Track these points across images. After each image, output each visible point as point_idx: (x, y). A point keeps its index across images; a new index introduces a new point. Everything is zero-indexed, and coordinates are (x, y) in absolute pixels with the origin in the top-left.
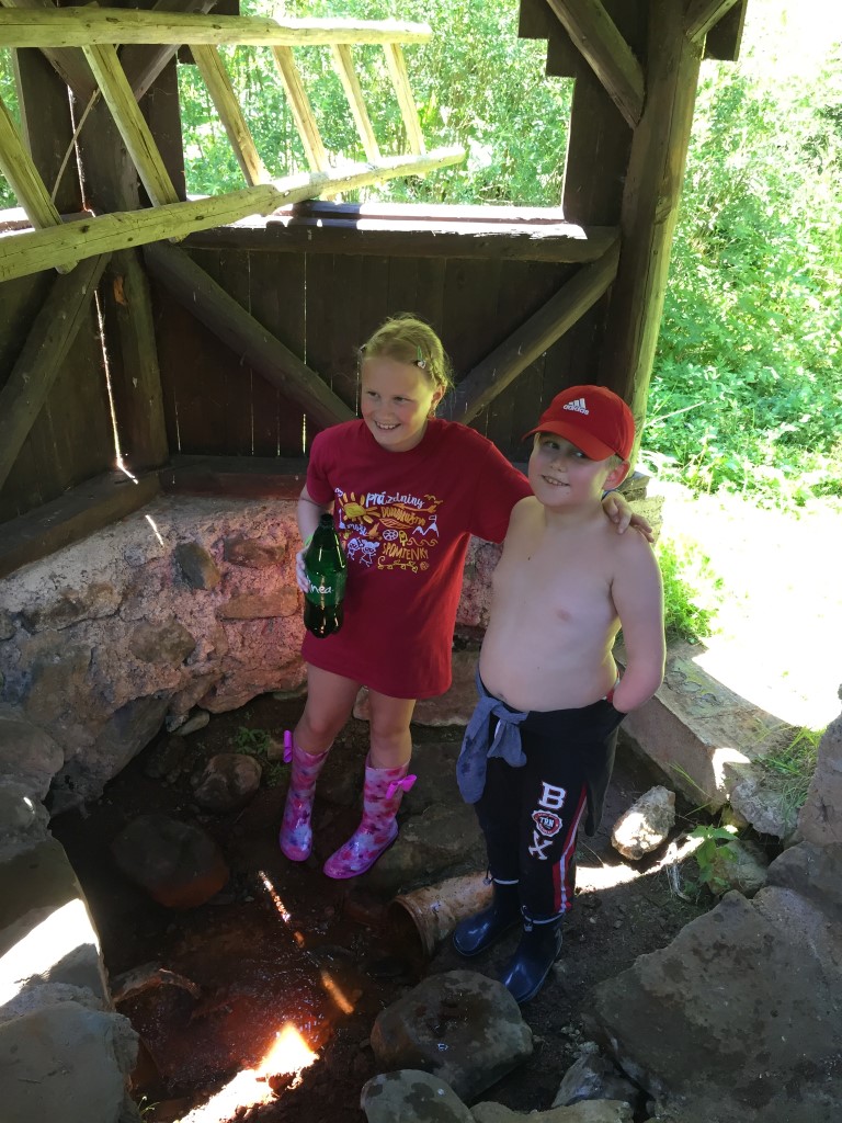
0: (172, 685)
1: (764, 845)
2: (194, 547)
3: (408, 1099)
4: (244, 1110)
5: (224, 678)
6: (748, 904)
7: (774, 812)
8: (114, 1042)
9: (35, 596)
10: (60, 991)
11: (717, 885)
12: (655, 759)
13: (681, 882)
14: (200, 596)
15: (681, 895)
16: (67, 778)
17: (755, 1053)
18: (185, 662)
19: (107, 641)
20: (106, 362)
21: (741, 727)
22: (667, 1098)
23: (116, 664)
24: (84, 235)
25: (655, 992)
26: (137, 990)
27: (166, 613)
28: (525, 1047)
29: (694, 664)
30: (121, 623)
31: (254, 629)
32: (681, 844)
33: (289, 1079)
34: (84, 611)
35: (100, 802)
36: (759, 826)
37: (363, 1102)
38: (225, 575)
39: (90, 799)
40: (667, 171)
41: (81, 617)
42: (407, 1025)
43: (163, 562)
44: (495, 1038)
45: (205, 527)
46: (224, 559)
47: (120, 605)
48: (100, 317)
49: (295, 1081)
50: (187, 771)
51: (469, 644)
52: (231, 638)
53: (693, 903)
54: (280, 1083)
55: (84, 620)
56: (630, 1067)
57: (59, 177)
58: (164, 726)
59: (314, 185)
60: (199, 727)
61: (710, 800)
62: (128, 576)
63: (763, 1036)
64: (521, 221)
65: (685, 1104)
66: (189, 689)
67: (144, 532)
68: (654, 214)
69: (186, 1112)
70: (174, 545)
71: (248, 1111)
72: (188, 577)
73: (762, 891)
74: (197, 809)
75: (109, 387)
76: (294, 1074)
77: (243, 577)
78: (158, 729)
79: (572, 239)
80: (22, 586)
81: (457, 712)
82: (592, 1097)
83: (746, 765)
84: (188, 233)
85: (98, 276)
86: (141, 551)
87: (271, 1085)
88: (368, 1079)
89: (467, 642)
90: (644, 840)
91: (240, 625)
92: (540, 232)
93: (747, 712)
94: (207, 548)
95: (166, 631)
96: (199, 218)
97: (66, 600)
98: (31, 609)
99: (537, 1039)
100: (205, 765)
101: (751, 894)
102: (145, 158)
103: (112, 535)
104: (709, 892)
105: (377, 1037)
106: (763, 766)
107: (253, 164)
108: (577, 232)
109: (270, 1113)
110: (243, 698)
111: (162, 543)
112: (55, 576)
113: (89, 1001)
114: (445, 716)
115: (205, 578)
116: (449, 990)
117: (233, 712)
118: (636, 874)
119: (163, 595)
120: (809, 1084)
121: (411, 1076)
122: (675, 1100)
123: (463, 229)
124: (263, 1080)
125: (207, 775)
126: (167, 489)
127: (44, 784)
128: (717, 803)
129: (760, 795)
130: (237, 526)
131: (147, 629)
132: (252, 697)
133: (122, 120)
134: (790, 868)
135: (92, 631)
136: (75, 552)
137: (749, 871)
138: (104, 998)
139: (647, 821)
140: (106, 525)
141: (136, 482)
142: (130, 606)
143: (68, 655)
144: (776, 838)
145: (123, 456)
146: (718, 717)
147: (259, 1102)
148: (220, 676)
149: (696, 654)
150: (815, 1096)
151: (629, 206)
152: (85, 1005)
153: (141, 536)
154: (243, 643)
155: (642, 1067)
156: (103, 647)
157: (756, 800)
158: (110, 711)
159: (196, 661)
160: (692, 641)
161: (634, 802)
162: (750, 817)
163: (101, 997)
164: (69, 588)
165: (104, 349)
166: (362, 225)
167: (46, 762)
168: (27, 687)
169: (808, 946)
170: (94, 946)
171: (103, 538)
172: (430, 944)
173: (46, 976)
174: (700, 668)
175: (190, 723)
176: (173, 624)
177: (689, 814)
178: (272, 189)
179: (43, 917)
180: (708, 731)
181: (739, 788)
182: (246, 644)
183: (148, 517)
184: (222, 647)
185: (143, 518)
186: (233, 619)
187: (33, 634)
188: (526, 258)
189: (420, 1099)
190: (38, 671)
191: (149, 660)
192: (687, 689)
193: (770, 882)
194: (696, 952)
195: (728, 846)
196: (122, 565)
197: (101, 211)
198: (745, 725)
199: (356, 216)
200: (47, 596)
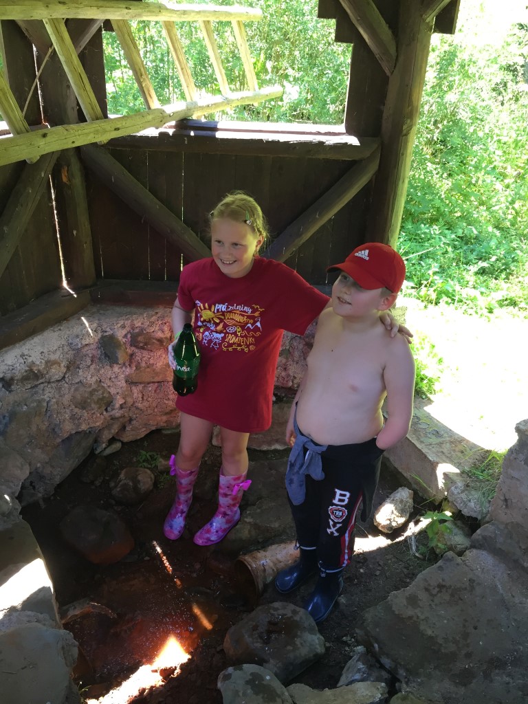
0: (98, 424)
1: (469, 524)
2: (112, 337)
3: (248, 682)
4: (144, 690)
5: (131, 420)
6: (459, 560)
7: (475, 503)
8: (63, 648)
9: (11, 368)
10: (29, 616)
11: (440, 548)
12: (400, 471)
13: (417, 547)
14: (116, 368)
15: (417, 555)
16: (31, 483)
17: (463, 652)
18: (106, 410)
19: (57, 396)
20: (57, 220)
21: (454, 451)
22: (409, 680)
23: (62, 411)
24: (44, 139)
25: (402, 615)
26: (76, 615)
27: (94, 379)
28: (320, 650)
29: (425, 411)
30: (66, 385)
31: (150, 389)
32: (417, 523)
33: (172, 670)
34: (42, 378)
35: (52, 498)
36: (465, 512)
37: (219, 685)
38: (132, 355)
39: (46, 496)
40: (410, 103)
41: (41, 381)
42: (246, 636)
43: (92, 347)
44: (301, 644)
45: (119, 325)
46: (131, 345)
47: (65, 373)
48: (52, 191)
49: (176, 672)
50: (107, 478)
51: (285, 399)
52: (135, 395)
53: (424, 560)
54: (166, 673)
55: (42, 383)
56: (386, 662)
57: (27, 102)
58: (93, 450)
59: (188, 109)
60: (114, 451)
61: (435, 495)
62: (70, 355)
63: (468, 642)
64: (319, 133)
65: (420, 684)
66: (108, 426)
67: (80, 327)
68: (401, 130)
69: (107, 692)
70: (100, 335)
71: (147, 691)
72: (108, 357)
73: (467, 552)
74: (114, 502)
75: (58, 236)
76: (176, 668)
77: (143, 356)
78: (88, 452)
79: (351, 145)
80: (3, 361)
81: (277, 441)
82: (362, 680)
83: (457, 474)
84: (110, 138)
85: (52, 165)
86: (78, 340)
87: (161, 674)
88: (222, 670)
89: (283, 397)
90: (394, 521)
91: (140, 387)
92: (331, 141)
93: (457, 441)
94: (120, 338)
95: (94, 390)
96: (117, 129)
97: (31, 370)
98: (8, 376)
99: (328, 645)
100: (119, 475)
101: (461, 554)
102: (82, 90)
103: (60, 330)
104: (435, 553)
105: (228, 643)
106: (468, 475)
107: (150, 96)
108: (353, 141)
109: (161, 691)
110: (143, 433)
111: (92, 334)
112: (24, 356)
113: (47, 623)
114: (270, 444)
115: (119, 357)
116: (273, 615)
117: (136, 441)
118: (389, 542)
119: (92, 367)
120: (497, 671)
121: (249, 668)
122: (414, 681)
123: (283, 138)
124: (156, 671)
125: (120, 481)
126: (95, 301)
127: (17, 486)
128: (439, 498)
129: (466, 492)
130: (139, 324)
131: (82, 389)
132: (148, 432)
133: (68, 66)
134: (485, 538)
135: (47, 390)
136: (36, 340)
137: (459, 539)
138: (56, 620)
139: (396, 509)
140: (56, 323)
141: (75, 296)
142: (72, 375)
143: (32, 405)
144: (476, 519)
145: (67, 279)
146: (440, 444)
147: (154, 685)
148: (128, 419)
149: (426, 405)
150: (500, 679)
151: (386, 125)
152: (44, 625)
153: (79, 330)
154: (142, 398)
155: (393, 661)
156: (55, 400)
157: (463, 496)
158: (59, 440)
159: (113, 409)
160: (424, 397)
161: (388, 497)
162: (460, 506)
163: (54, 620)
164: (33, 363)
165: (55, 212)
166: (219, 135)
167: (18, 472)
168: (6, 425)
169: (496, 586)
170: (49, 587)
171: (54, 331)
172: (261, 586)
173: (19, 607)
174: (429, 414)
175: (109, 448)
176: (99, 386)
177: (421, 504)
178: (162, 112)
179: (17, 570)
180: (434, 453)
181: (453, 488)
182: (145, 398)
183: (83, 318)
184: (130, 401)
185: (80, 319)
186: (137, 383)
187: (10, 392)
188: (321, 156)
189: (255, 683)
190: (13, 415)
191: (83, 408)
192: (421, 426)
193: (473, 546)
194: (427, 590)
195: (446, 524)
196: (66, 349)
197: (54, 124)
198: (457, 449)
199: (215, 129)
200: (19, 368)
